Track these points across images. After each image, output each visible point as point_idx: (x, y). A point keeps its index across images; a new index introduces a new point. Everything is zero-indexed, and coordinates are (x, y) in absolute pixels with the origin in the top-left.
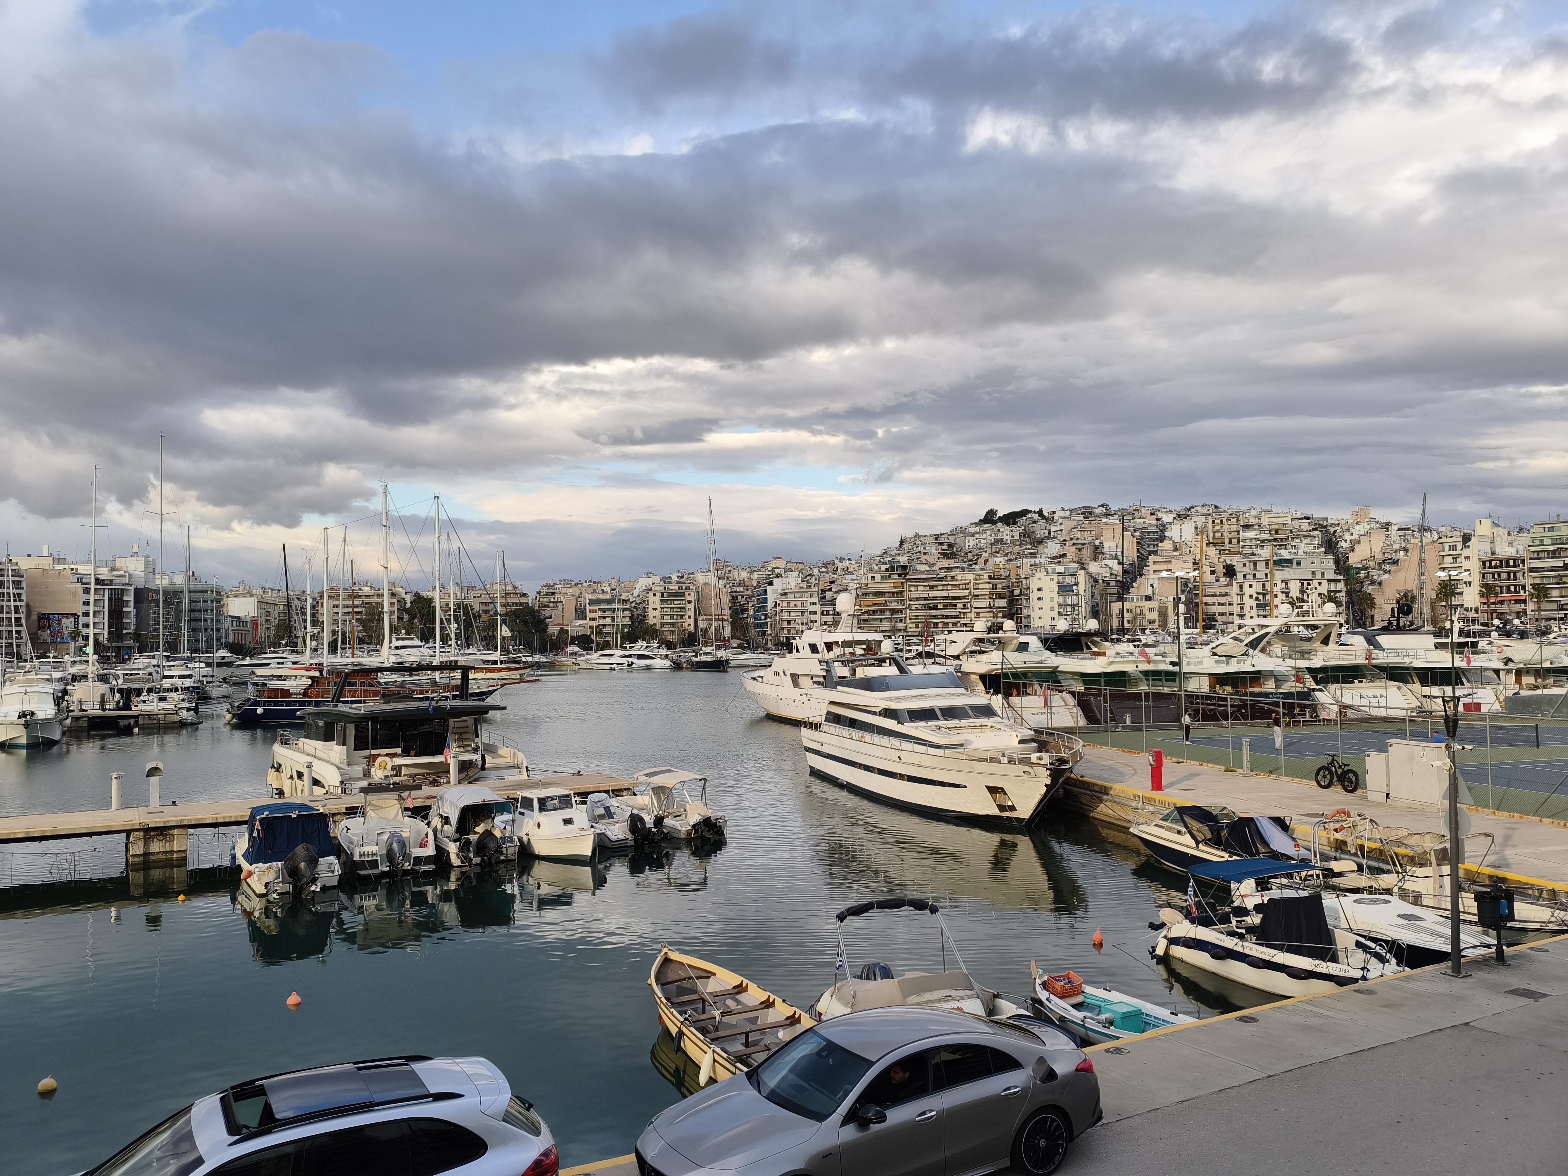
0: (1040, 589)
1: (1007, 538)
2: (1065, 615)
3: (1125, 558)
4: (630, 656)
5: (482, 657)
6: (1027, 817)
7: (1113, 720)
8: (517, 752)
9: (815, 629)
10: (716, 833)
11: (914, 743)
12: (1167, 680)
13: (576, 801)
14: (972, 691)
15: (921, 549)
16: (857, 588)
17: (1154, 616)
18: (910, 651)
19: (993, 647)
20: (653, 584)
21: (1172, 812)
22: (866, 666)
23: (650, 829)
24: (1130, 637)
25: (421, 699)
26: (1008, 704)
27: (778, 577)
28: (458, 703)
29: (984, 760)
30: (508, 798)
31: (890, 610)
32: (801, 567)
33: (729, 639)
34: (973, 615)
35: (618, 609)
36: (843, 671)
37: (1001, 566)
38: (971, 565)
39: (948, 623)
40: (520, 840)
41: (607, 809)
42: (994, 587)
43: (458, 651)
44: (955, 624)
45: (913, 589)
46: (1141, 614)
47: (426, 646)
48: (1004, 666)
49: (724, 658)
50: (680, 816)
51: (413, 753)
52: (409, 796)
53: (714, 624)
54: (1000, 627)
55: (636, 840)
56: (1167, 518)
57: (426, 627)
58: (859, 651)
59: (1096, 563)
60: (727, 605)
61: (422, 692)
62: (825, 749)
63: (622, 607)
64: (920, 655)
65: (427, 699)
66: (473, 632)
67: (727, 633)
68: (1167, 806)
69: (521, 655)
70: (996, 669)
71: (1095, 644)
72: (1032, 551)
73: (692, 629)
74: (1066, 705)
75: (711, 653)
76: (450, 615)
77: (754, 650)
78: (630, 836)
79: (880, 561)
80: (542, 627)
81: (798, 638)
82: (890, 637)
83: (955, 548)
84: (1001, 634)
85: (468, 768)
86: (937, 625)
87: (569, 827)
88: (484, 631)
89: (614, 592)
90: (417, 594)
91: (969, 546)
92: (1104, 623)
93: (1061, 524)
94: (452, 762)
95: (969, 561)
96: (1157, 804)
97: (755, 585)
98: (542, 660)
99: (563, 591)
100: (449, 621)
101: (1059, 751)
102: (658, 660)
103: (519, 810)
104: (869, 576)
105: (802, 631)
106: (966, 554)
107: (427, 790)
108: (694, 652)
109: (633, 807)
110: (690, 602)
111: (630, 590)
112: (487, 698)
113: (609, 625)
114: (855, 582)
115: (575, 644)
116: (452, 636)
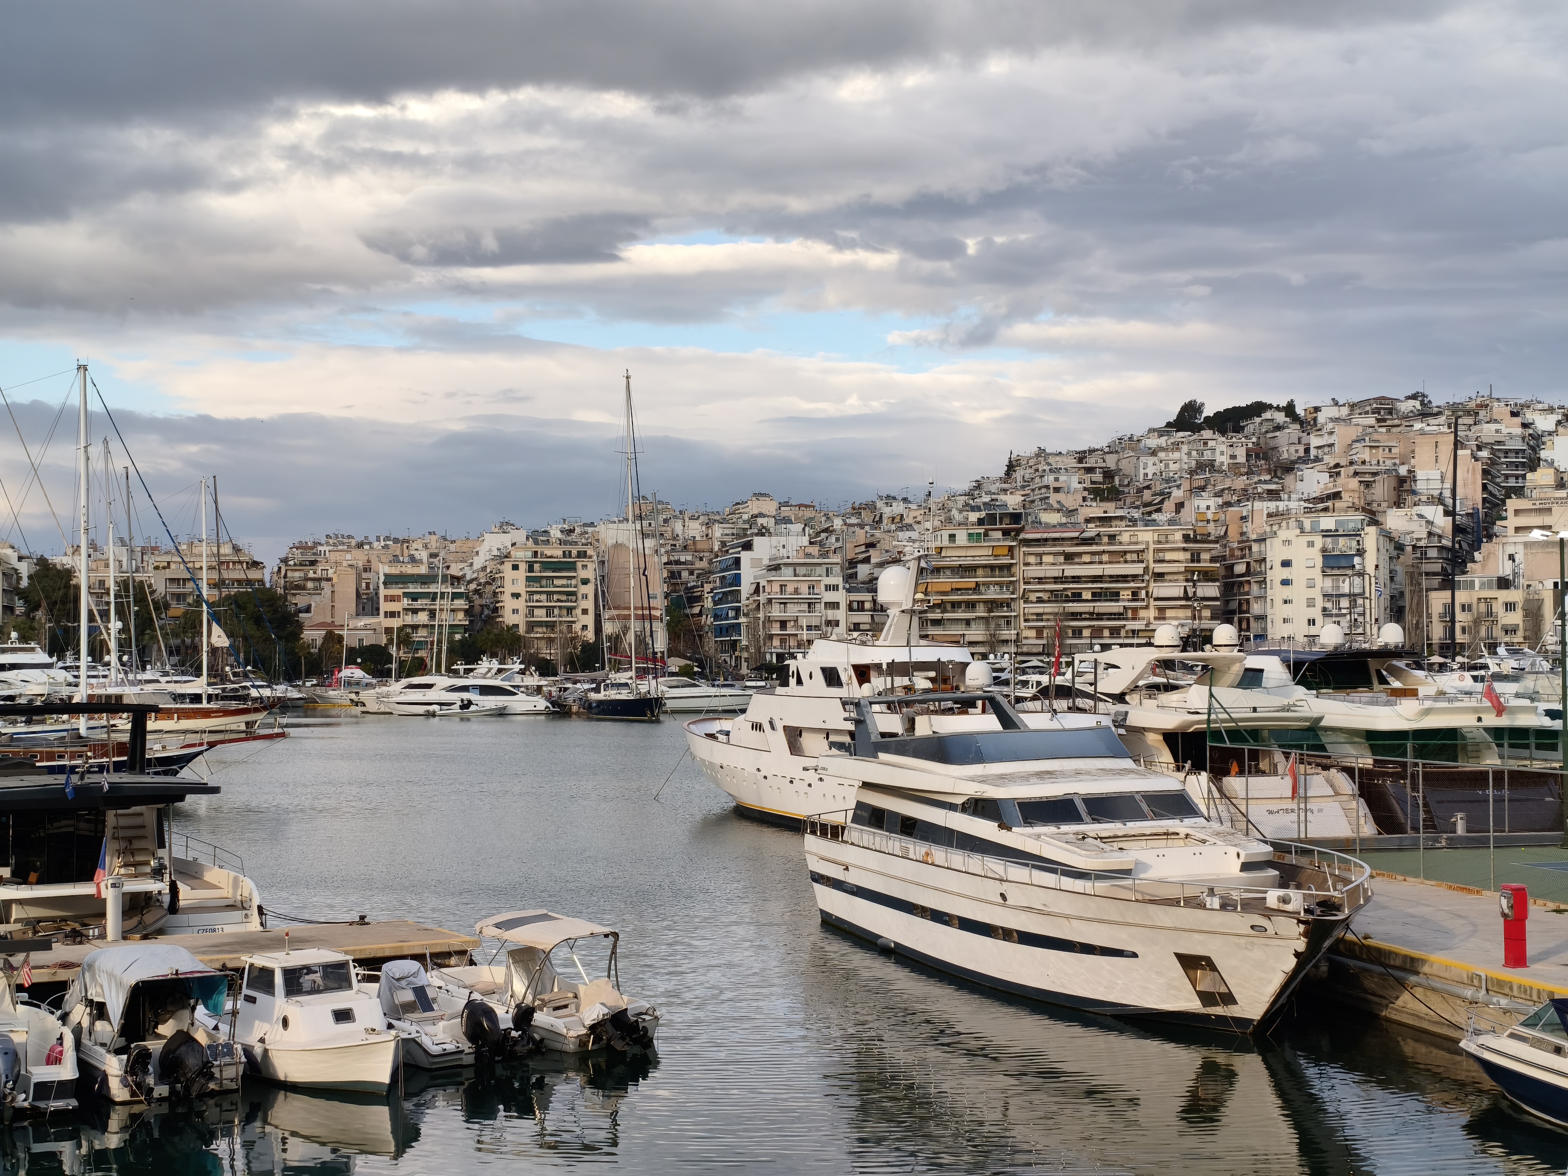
0: (1286, 564)
1: (1222, 460)
2: (1337, 615)
3: (1458, 502)
4: (465, 689)
5: (172, 688)
6: (1259, 1018)
7: (1431, 825)
8: (241, 877)
9: (834, 637)
10: (636, 1042)
11: (1034, 867)
12: (1539, 747)
13: (357, 975)
14: (1149, 764)
15: (1049, 479)
16: (919, 558)
17: (1516, 618)
18: (1025, 684)
19: (1190, 679)
20: (513, 545)
21: (1544, 1010)
22: (936, 712)
23: (507, 1031)
24: (1466, 660)
25: (51, 770)
26: (1220, 790)
27: (763, 535)
28: (125, 778)
29: (1174, 902)
30: (224, 967)
31: (986, 602)
32: (808, 513)
33: (662, 657)
34: (1152, 613)
35: (442, 594)
36: (891, 723)
37: (1210, 516)
38: (1150, 513)
39: (1101, 629)
40: (248, 1051)
41: (420, 992)
42: (1195, 557)
43: (122, 676)
44: (1115, 632)
45: (1032, 559)
46: (1490, 613)
47: (60, 664)
48: (1213, 717)
49: (653, 695)
50: (566, 1006)
51: (33, 876)
52: (26, 961)
53: (634, 626)
54: (1207, 638)
55: (478, 1054)
56: (1544, 423)
57: (59, 627)
58: (921, 682)
59: (1401, 512)
60: (659, 588)
61: (51, 756)
62: (853, 878)
63: (450, 590)
64: (1044, 692)
65: (61, 770)
66: (154, 638)
67: (661, 644)
68: (1535, 998)
69: (248, 684)
70: (1197, 723)
71: (1396, 673)
72: (1273, 487)
73: (590, 636)
74: (1337, 794)
75: (626, 685)
76: (108, 603)
77: (711, 680)
78: (466, 1046)
79: (967, 505)
80: (290, 628)
81: (800, 656)
82: (984, 656)
83: (1117, 479)
84: (1208, 652)
85: (143, 909)
86: (1080, 632)
87: (345, 1027)
88: (176, 635)
89: (435, 560)
90: (42, 562)
91: (1146, 475)
92: (1414, 630)
93: (1331, 433)
94: (111, 897)
95: (1146, 505)
96: (1515, 993)
97: (716, 548)
98: (289, 695)
99: (333, 557)
100: (105, 615)
101: (1322, 886)
102: (521, 696)
103: (245, 991)
104: (945, 534)
105: (810, 642)
106: (1140, 491)
107: (61, 951)
108: (593, 681)
109: (472, 989)
110: (585, 582)
111: (466, 557)
112: (181, 768)
113: (424, 626)
114: (916, 545)
115: (355, 663)
116: (113, 645)
